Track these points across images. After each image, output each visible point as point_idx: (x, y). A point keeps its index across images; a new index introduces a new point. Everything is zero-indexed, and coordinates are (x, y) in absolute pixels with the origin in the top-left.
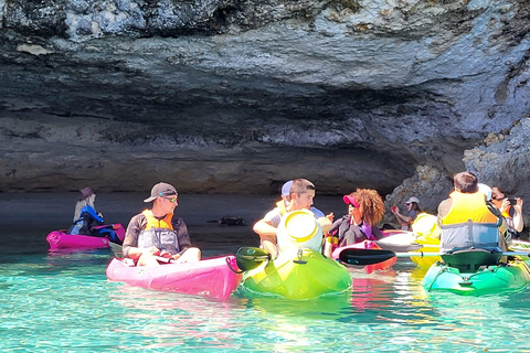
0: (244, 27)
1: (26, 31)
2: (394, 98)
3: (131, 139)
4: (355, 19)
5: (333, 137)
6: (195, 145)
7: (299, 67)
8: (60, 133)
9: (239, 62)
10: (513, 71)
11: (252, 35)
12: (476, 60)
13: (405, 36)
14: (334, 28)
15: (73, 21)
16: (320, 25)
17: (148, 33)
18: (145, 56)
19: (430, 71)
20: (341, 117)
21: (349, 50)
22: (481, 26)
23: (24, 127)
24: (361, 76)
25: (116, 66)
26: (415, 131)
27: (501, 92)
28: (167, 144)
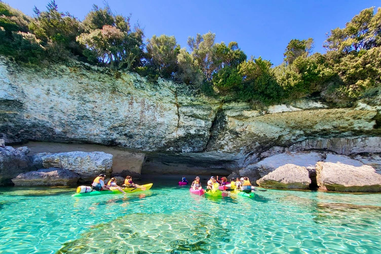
0: (207, 151)
1: (176, 152)
2: (229, 162)
3: (191, 167)
4: (223, 150)
5: (220, 167)
6: (200, 168)
7: (215, 157)
8: (181, 166)
9: (207, 156)
10: (246, 158)
11: (208, 153)
12: (241, 156)
13: (231, 153)
14: (220, 152)
15: (183, 150)
16: (218, 151)
17: (193, 152)
18: (193, 155)
19: (234, 158)
20: (221, 164)
21: (223, 155)
22: (242, 152)
23: (176, 165)
24: (224, 158)
25: (189, 157)
26: (232, 166)
27: (245, 161)
28: (196, 167)
